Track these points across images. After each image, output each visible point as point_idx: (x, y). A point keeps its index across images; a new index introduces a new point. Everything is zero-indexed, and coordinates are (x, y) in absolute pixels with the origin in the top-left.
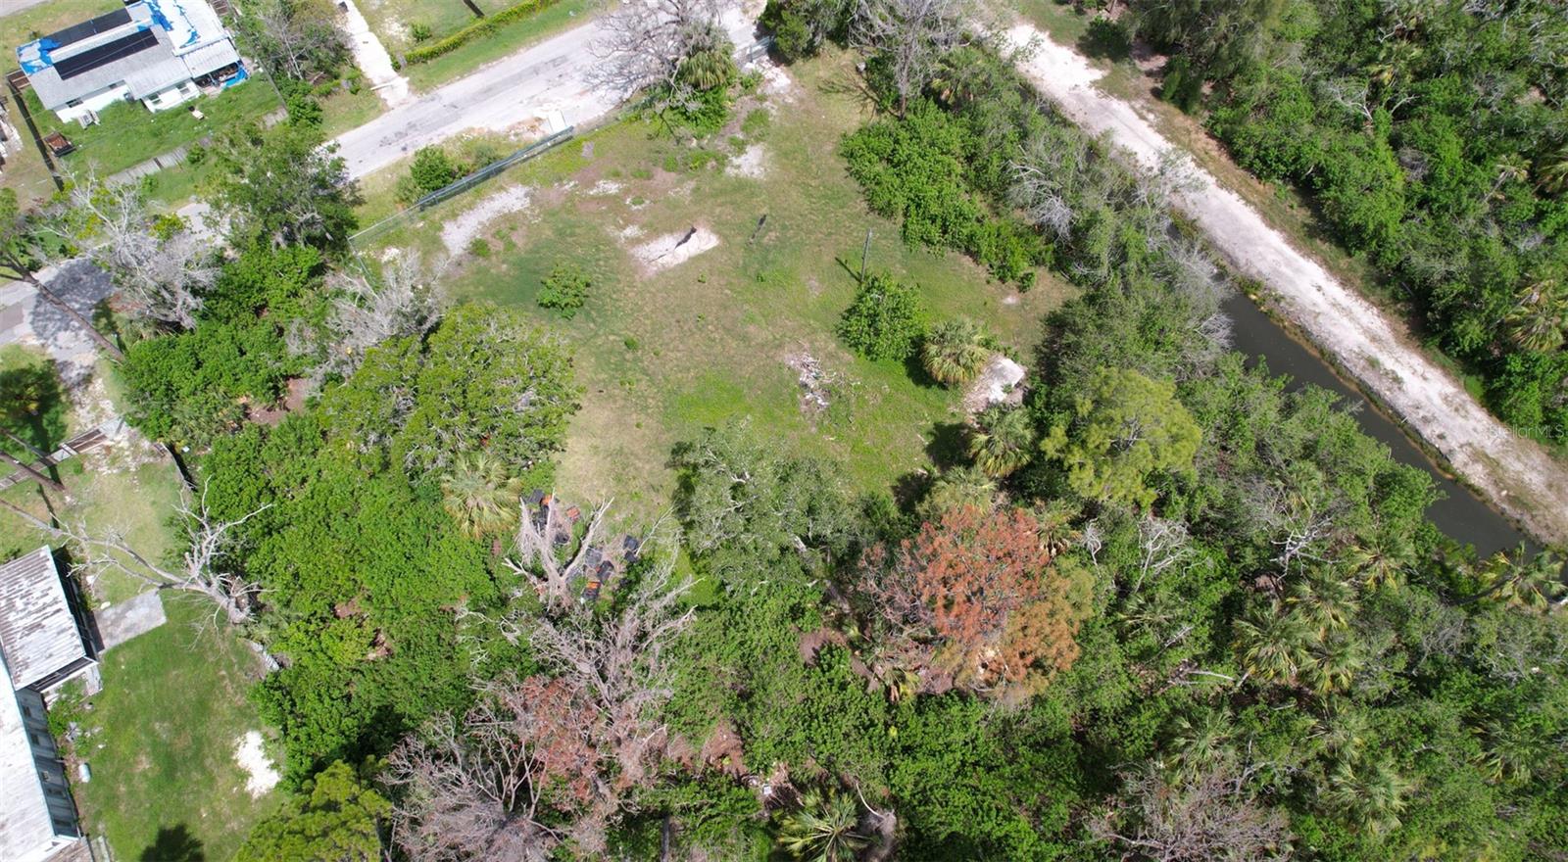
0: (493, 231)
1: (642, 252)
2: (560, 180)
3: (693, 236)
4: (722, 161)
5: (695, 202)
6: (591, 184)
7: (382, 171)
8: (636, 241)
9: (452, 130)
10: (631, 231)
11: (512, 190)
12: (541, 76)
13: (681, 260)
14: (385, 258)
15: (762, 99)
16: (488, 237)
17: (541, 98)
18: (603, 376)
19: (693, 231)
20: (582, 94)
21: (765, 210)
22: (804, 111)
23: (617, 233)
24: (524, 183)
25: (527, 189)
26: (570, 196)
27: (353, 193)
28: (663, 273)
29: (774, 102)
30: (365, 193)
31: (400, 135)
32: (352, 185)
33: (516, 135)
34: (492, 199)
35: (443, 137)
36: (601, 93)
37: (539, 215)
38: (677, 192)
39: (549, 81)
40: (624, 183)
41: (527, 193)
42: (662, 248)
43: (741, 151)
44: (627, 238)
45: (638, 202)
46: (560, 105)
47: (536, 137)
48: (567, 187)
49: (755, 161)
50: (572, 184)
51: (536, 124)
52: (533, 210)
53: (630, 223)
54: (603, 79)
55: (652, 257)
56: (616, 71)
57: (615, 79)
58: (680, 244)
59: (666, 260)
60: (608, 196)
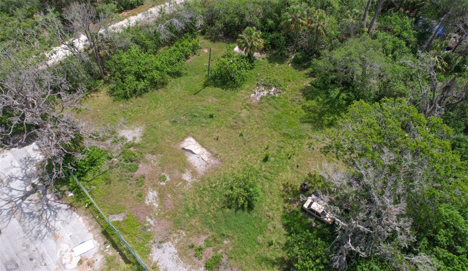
0: (195, 260)
1: (201, 169)
2: (144, 229)
3: (186, 148)
5: (162, 152)
6: (149, 209)
8: (194, 173)
10: (187, 177)
11: (155, 259)
13: (204, 150)
16: (201, 263)
17: (55, 267)
18: (288, 167)
19: (183, 149)
20: (56, 237)
21: (167, 122)
23: (189, 184)
24: (149, 252)
25: (154, 249)
26: (159, 218)
28: (215, 156)
36: (58, 224)
37: (179, 233)
38: (155, 161)
39: (35, 267)
40: (148, 190)
41: (159, 247)
42: (197, 161)
43: (123, 139)
44: (192, 178)
45: (163, 179)
46: (67, 251)
47: (100, 258)
48: (152, 222)
49: (130, 132)
50: (149, 220)
51: (85, 263)
52: (174, 238)
53: (180, 179)
54: (42, 227)
55: (205, 164)
56: (36, 220)
57: (45, 219)
58: (193, 153)
59: (204, 157)
60: (159, 196)
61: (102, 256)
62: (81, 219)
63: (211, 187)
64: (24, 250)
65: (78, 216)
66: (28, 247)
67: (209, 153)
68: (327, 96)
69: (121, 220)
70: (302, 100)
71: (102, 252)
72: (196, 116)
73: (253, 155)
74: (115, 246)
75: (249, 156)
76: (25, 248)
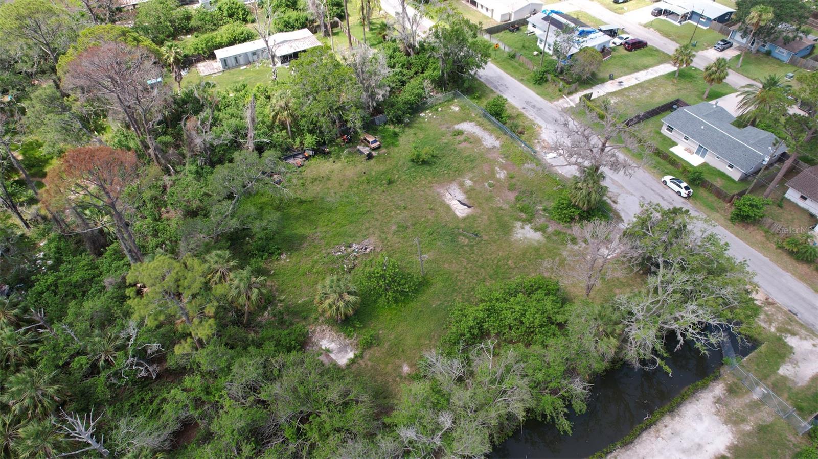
0: (470, 137)
1: (454, 187)
2: (506, 157)
3: (466, 207)
4: (529, 221)
5: (492, 209)
6: (503, 167)
8: (461, 185)
10: (468, 183)
11: (498, 141)
13: (448, 202)
14: (453, 107)
16: (465, 135)
19: (469, 207)
21: (485, 238)
23: (467, 177)
24: (502, 145)
25: (499, 146)
26: (494, 161)
28: (438, 194)
31: (534, 107)
33: (539, 142)
34: (491, 135)
35: (534, 119)
37: (480, 151)
38: (499, 200)
41: (495, 146)
42: (457, 194)
43: (537, 229)
44: (464, 181)
45: (490, 185)
48: (501, 160)
49: (528, 236)
52: (483, 149)
53: (475, 182)
55: (450, 191)
58: (459, 201)
59: (448, 196)
60: (494, 174)
67: (444, 198)
70: (309, 234)
72: (449, 237)
73: (401, 189)
75: (406, 188)
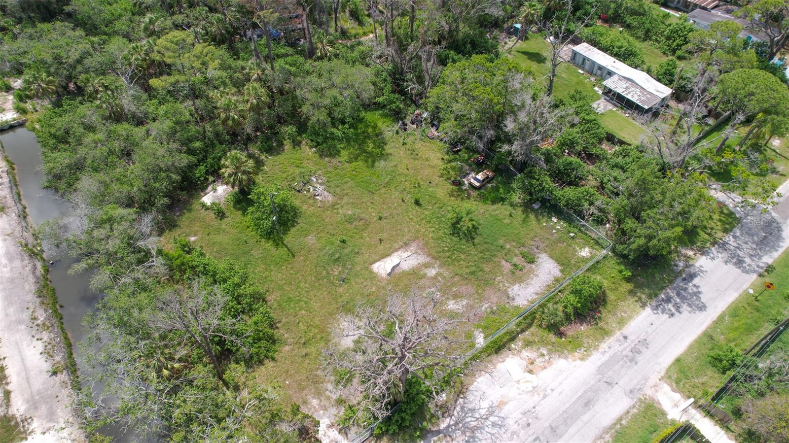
0: (525, 271)
1: (422, 259)
2: (493, 313)
3: (389, 271)
6: (470, 307)
7: (630, 317)
8: (427, 266)
9: (596, 359)
10: (432, 272)
11: (526, 303)
12: (547, 424)
13: (396, 254)
14: (587, 249)
15: (340, 402)
16: (528, 266)
17: (536, 398)
19: (389, 274)
20: (502, 404)
21: (340, 290)
22: (304, 389)
23: (441, 271)
24: (518, 307)
25: (515, 303)
26: (482, 299)
27: (640, 299)
28: (406, 245)
29: (328, 398)
30: (631, 300)
31: (636, 351)
32: (644, 306)
33: (543, 355)
34: (537, 294)
35: (601, 350)
36: (485, 404)
37: (499, 282)
39: (537, 418)
40: (446, 309)
41: (513, 299)
42: (410, 262)
43: (357, 342)
44: (434, 267)
45: (432, 295)
46: (518, 389)
47: (527, 354)
48: (486, 306)
50: (483, 308)
51: (531, 367)
52: (504, 285)
53: (435, 278)
54: (488, 423)
55: (415, 255)
56: (478, 434)
57: (476, 423)
58: (398, 265)
59: (405, 255)
60: (454, 298)
61: (524, 351)
62: (479, 380)
63: (449, 251)
64: (518, 436)
65: (475, 383)
66: (514, 433)
67: (401, 250)
68: (339, 140)
69: (482, 335)
70: (340, 159)
71: (520, 351)
72: (339, 258)
73: (410, 214)
74: (513, 339)
75: (411, 217)
76: (515, 436)
